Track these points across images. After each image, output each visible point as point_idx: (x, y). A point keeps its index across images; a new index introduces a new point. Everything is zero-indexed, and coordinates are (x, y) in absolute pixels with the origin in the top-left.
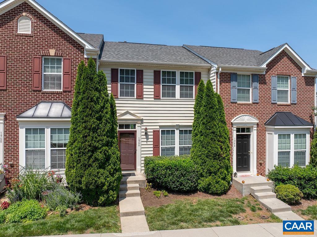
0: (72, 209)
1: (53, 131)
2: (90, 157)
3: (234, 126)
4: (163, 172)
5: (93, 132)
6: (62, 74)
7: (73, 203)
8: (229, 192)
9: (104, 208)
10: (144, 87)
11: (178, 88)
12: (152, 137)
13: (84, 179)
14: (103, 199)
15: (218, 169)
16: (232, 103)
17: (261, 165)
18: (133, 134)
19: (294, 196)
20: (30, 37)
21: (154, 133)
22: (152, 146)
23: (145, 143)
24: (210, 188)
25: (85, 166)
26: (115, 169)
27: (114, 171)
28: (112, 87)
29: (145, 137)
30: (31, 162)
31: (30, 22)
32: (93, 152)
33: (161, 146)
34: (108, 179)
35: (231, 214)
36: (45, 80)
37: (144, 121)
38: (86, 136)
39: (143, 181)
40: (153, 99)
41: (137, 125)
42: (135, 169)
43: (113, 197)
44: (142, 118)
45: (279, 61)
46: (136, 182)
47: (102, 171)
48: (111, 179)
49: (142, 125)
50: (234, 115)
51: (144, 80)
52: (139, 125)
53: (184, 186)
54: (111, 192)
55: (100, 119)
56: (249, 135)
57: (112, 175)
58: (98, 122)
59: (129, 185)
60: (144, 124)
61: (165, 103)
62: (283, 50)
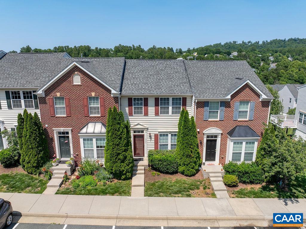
0: (109, 182)
1: (97, 140)
2: (116, 159)
3: (205, 135)
4: (157, 163)
5: (117, 146)
6: (99, 106)
7: (109, 179)
8: (197, 175)
9: (124, 181)
10: (149, 108)
11: (170, 108)
12: (154, 138)
13: (113, 168)
14: (124, 177)
15: (189, 163)
16: (204, 121)
17: (222, 159)
18: (142, 136)
19: (232, 183)
20: (80, 86)
21: (155, 136)
22: (154, 143)
23: (150, 141)
24: (184, 173)
25: (114, 162)
26: (130, 163)
27: (129, 164)
28: (129, 109)
29: (149, 138)
30: (87, 155)
31: (80, 77)
32: (117, 155)
33: (159, 143)
34: (126, 168)
35: (190, 190)
36: (90, 110)
37: (149, 129)
38: (114, 148)
39: (146, 165)
40: (154, 116)
41: (144, 131)
42: (144, 156)
43: (129, 176)
44: (147, 127)
45: (242, 91)
46: (143, 166)
47: (122, 164)
48: (127, 167)
49: (148, 131)
50: (205, 128)
51: (149, 104)
52: (146, 131)
53: (169, 170)
54: (128, 174)
55: (120, 139)
56: (216, 140)
57: (128, 165)
58: (120, 140)
59: (139, 168)
60: (149, 131)
61: (162, 118)
62: (246, 84)
